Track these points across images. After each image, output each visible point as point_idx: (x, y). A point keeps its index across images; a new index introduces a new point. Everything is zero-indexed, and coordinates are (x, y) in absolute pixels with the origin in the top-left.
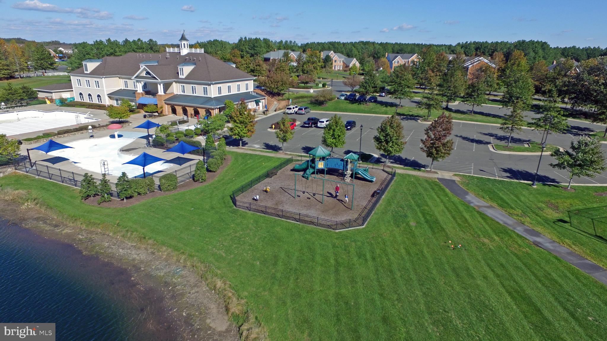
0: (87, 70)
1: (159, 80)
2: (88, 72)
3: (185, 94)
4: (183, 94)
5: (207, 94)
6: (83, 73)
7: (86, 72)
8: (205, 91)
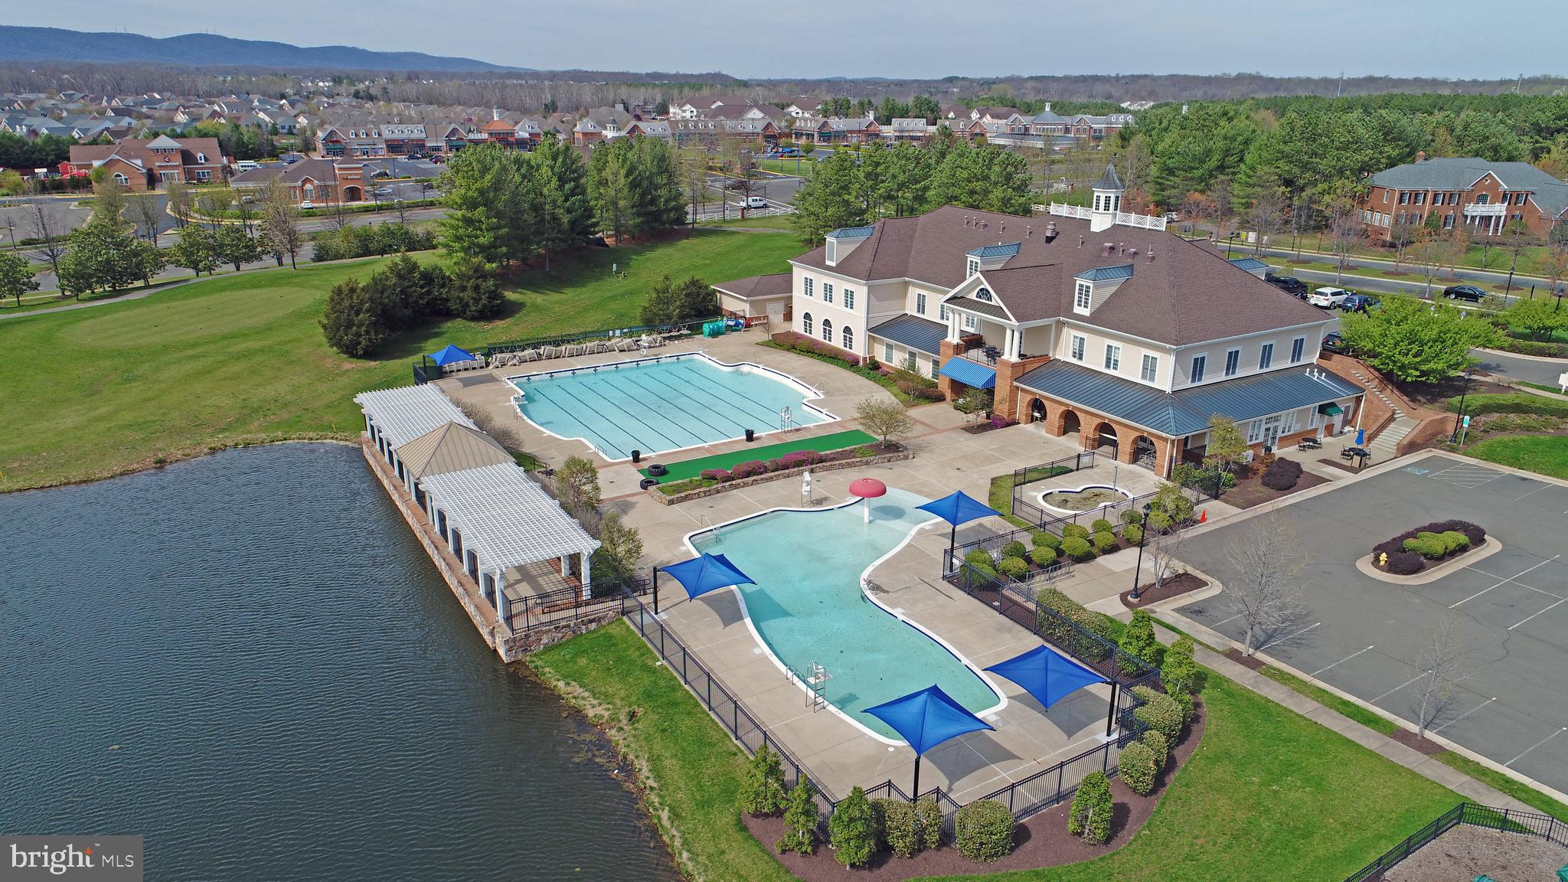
0: (832, 257)
1: (1014, 322)
2: (834, 263)
3: (1083, 363)
4: (1075, 361)
5: (1152, 379)
6: (820, 262)
7: (828, 261)
8: (1148, 370)
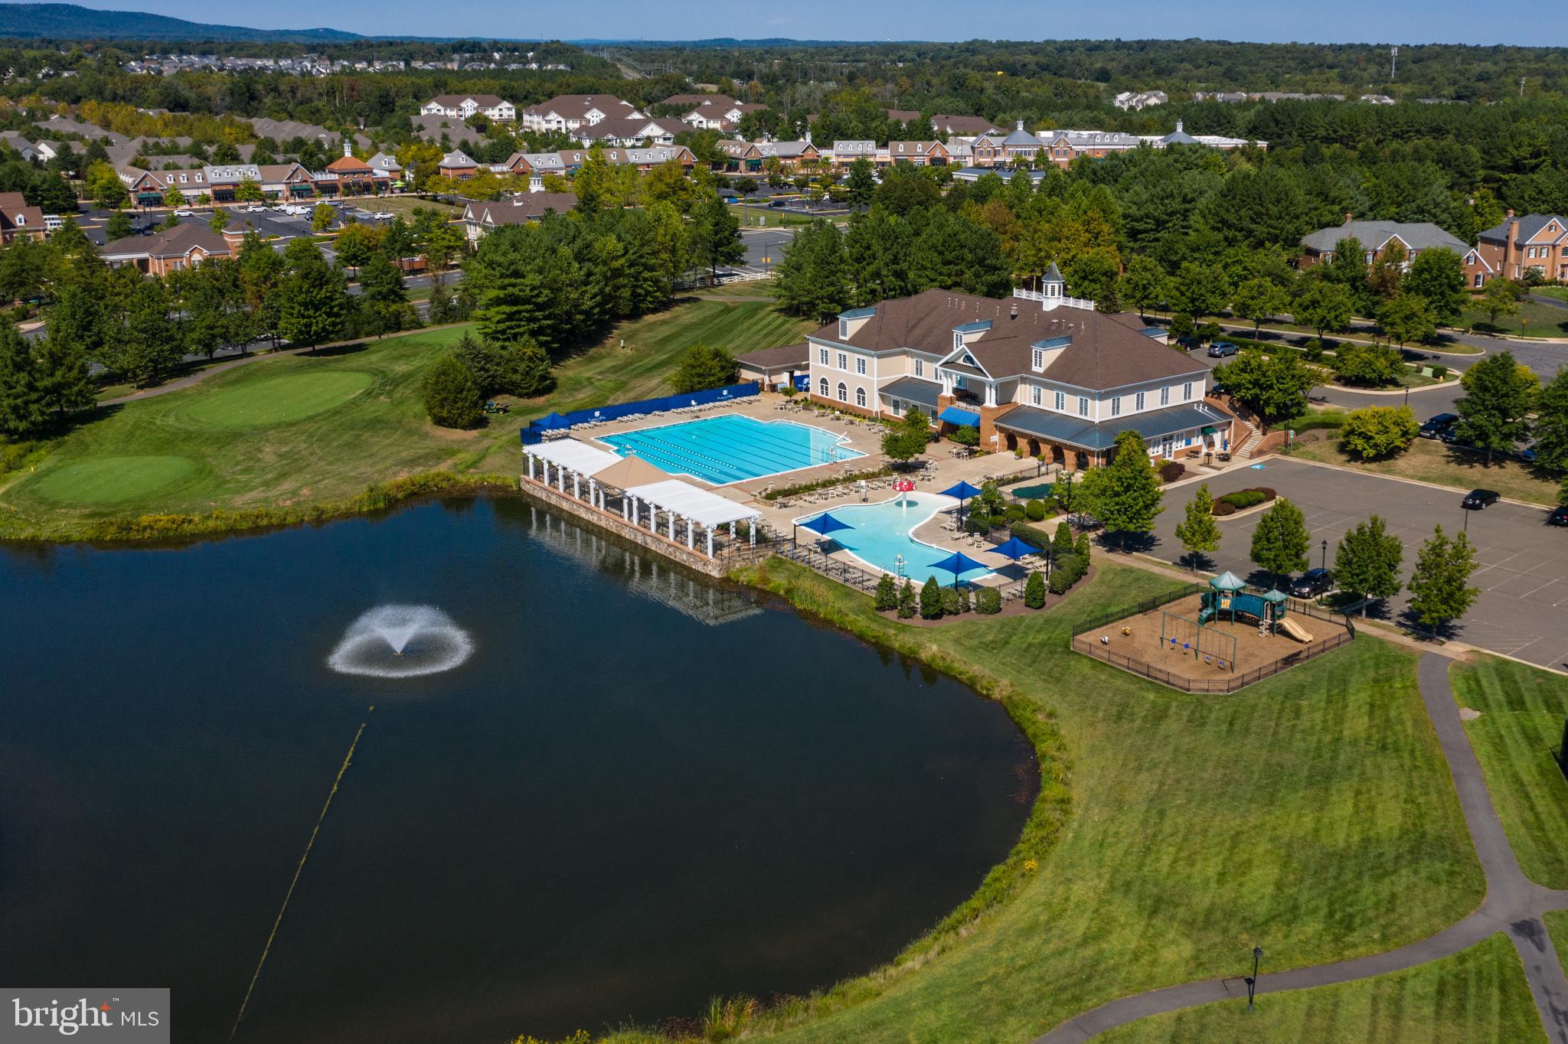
0: (845, 334)
1: (991, 379)
2: (846, 339)
3: (1041, 407)
4: (1035, 405)
5: (1086, 414)
6: (835, 338)
7: (841, 337)
8: (1083, 409)
